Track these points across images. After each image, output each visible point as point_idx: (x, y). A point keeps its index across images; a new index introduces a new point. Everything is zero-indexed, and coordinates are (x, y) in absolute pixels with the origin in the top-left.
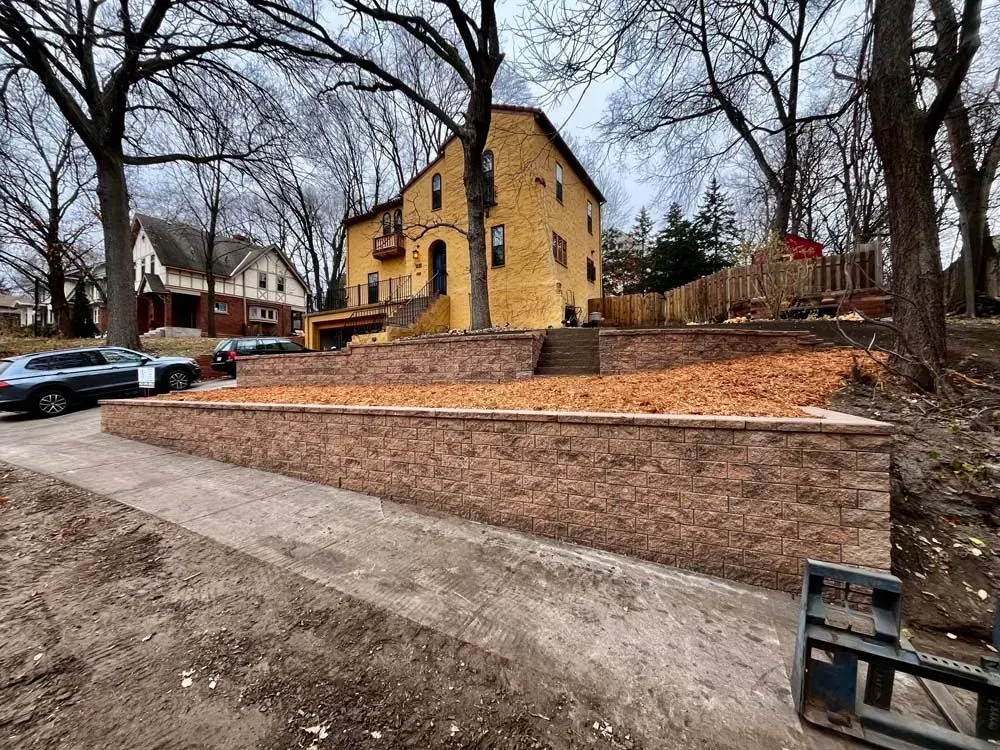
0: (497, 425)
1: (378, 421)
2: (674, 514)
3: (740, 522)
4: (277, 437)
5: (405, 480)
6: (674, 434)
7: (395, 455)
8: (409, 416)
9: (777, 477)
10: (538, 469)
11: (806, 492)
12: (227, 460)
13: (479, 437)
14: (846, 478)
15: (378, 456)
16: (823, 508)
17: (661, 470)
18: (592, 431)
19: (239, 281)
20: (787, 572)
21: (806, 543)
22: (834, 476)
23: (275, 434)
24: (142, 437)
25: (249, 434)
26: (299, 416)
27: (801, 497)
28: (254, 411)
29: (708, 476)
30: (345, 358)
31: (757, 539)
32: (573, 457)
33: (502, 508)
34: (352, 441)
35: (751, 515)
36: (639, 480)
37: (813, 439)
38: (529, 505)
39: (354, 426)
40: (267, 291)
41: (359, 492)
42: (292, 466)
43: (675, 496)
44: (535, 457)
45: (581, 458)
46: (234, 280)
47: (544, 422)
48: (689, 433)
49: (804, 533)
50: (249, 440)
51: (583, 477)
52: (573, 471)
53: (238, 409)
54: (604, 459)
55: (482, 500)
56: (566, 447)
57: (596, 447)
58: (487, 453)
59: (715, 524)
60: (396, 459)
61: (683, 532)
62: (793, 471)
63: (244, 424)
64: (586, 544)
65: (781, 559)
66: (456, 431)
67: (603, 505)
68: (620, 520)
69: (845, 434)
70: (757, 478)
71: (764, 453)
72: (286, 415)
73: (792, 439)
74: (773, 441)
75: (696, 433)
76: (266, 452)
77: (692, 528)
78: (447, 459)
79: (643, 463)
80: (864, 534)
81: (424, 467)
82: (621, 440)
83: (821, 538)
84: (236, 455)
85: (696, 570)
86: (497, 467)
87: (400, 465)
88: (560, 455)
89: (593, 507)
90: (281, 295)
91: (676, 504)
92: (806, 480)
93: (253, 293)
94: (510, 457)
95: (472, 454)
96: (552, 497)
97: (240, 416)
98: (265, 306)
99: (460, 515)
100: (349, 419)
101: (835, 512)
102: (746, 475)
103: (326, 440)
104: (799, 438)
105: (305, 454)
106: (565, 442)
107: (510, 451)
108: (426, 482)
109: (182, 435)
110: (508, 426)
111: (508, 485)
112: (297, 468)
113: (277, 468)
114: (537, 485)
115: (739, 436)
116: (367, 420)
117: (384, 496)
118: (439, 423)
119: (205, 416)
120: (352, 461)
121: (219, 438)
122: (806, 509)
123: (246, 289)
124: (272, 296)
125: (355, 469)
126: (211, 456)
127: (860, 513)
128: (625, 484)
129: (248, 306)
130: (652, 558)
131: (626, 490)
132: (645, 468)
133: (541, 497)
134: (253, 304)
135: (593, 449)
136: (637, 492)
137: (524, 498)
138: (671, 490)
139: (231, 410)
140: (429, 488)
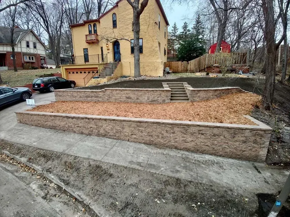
0: (181, 126)
1: (142, 124)
2: (227, 147)
3: (241, 148)
4: (103, 127)
5: (152, 139)
6: (229, 130)
7: (148, 133)
8: (154, 123)
9: (250, 139)
10: (193, 137)
11: (255, 142)
12: (82, 133)
13: (176, 129)
14: (263, 139)
15: (142, 133)
16: (258, 145)
17: (225, 137)
18: (208, 129)
19: (19, 46)
20: (249, 157)
21: (253, 152)
22: (261, 139)
23: (102, 126)
24: (39, 126)
25: (91, 126)
26: (112, 121)
27: (254, 143)
28: (93, 119)
29: (235, 139)
30: (103, 93)
31: (244, 151)
32: (203, 134)
33: (182, 146)
34: (133, 129)
35: (243, 146)
36: (220, 139)
37: (259, 132)
38: (190, 145)
39: (134, 125)
40: (30, 49)
41: (136, 142)
42: (110, 135)
43: (227, 143)
44: (192, 134)
45: (205, 135)
46: (17, 45)
47: (195, 126)
48: (232, 130)
49: (254, 149)
50: (91, 127)
51: (205, 139)
52: (202, 137)
53: (86, 118)
54: (211, 135)
55: (176, 144)
56: (201, 132)
57: (209, 132)
58: (178, 133)
59: (236, 149)
60: (149, 134)
61: (228, 150)
62: (253, 138)
63: (89, 123)
64: (204, 153)
65: (248, 155)
66: (169, 127)
67: (209, 145)
68: (213, 148)
69: (265, 131)
70: (246, 139)
71: (248, 134)
72: (107, 121)
73: (254, 131)
74: (251, 132)
75: (234, 130)
76: (99, 131)
77: (231, 150)
78: (165, 134)
79: (221, 136)
80: (264, 149)
81: (158, 136)
82: (216, 131)
83: (256, 150)
84: (87, 132)
85: (230, 158)
86: (181, 136)
87: (149, 136)
88: (199, 134)
89: (207, 145)
90: (35, 50)
91: (227, 145)
92: (256, 140)
93: (25, 50)
94: (185, 134)
95: (174, 133)
96: (196, 143)
97: (87, 120)
98: (30, 55)
99: (169, 148)
100: (132, 123)
101: (260, 145)
102: (244, 139)
103: (123, 128)
104: (256, 131)
105: (115, 132)
106: (201, 131)
107: (185, 132)
108: (159, 140)
109: (60, 125)
110: (185, 126)
111: (184, 140)
112: (112, 136)
113: (104, 136)
114: (192, 141)
115: (244, 131)
116: (138, 124)
117: (144, 143)
118: (164, 125)
119: (70, 120)
120: (133, 134)
121: (78, 127)
122: (254, 145)
123: (22, 48)
124: (32, 51)
125: (135, 136)
126: (75, 132)
127: (264, 145)
128: (215, 141)
129: (23, 55)
130: (220, 156)
131: (216, 142)
132: (221, 137)
133: (193, 143)
134: (25, 54)
135: (208, 132)
136: (218, 142)
137: (188, 144)
138: (226, 142)
139: (83, 118)
140: (159, 141)
